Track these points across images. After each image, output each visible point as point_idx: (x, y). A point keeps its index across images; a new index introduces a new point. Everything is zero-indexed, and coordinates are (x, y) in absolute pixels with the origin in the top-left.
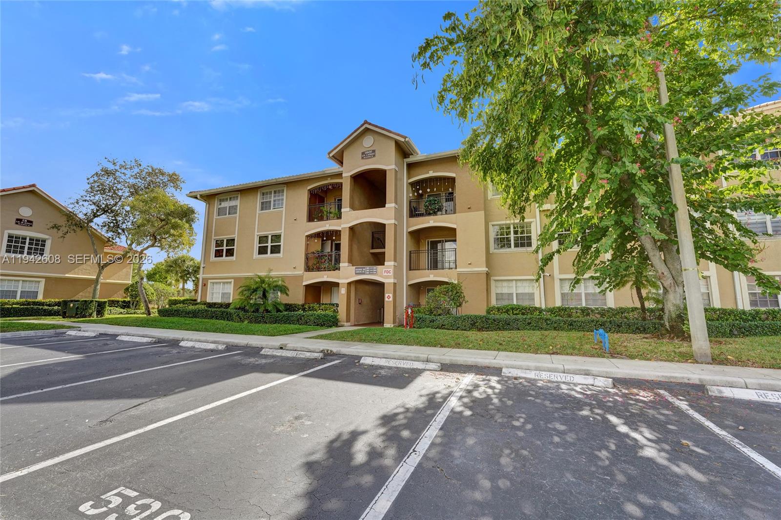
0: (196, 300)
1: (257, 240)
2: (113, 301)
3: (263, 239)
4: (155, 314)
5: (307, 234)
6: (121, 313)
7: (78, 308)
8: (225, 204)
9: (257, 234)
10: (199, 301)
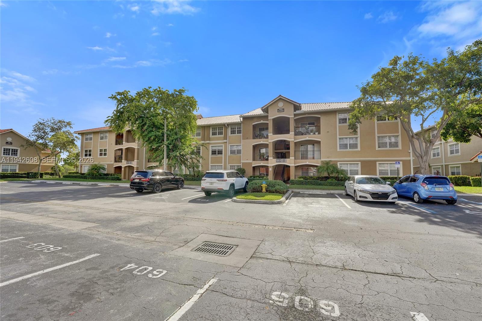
0: (78, 172)
1: (99, 151)
2: (46, 173)
3: (101, 150)
4: (62, 177)
5: (115, 149)
6: (50, 177)
7: (33, 175)
8: (89, 136)
9: (99, 148)
10: (79, 172)
